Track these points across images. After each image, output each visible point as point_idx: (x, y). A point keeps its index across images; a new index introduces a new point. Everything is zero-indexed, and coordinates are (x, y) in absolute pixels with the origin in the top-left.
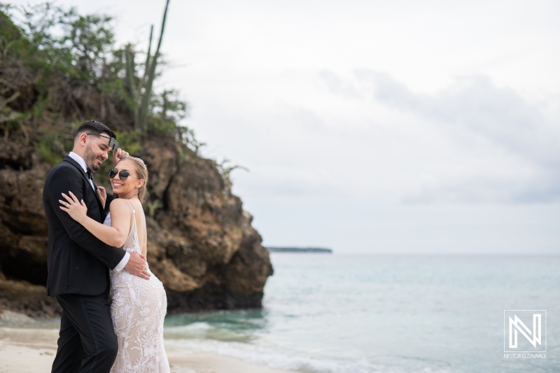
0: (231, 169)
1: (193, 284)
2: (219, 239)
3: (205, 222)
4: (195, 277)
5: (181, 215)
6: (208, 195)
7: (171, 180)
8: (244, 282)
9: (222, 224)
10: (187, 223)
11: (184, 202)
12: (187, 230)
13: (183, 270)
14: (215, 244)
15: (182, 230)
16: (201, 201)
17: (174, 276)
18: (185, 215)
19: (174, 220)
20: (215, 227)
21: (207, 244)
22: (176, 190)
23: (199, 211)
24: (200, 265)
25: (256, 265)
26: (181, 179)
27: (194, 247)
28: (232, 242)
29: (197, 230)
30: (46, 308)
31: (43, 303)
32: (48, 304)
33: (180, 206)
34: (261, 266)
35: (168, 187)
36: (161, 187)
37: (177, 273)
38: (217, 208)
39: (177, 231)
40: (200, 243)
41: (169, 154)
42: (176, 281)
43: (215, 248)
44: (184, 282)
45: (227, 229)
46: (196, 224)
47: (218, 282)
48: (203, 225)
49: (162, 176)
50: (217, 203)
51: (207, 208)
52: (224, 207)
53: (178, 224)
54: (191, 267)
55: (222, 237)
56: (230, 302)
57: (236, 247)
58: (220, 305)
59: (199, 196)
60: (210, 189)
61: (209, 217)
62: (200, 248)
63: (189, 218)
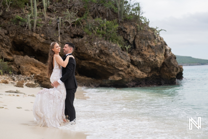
0: (160, 31)
1: (145, 75)
2: (154, 58)
3: (149, 52)
4: (146, 73)
5: (140, 50)
6: (149, 42)
7: (135, 37)
8: (167, 74)
9: (155, 53)
10: (142, 53)
11: (141, 45)
12: (142, 56)
13: (141, 71)
14: (152, 60)
15: (141, 56)
16: (147, 44)
17: (138, 73)
18: (141, 50)
19: (138, 52)
20: (153, 54)
21: (149, 60)
22: (137, 41)
23: (147, 48)
24: (148, 68)
25: (171, 68)
26: (138, 36)
27: (145, 62)
28: (160, 59)
29: (145, 55)
30: (91, 85)
31: (90, 83)
32: (92, 84)
33: (139, 47)
34: (173, 68)
35: (134, 40)
36: (131, 40)
37: (139, 72)
38: (153, 46)
39: (139, 56)
40: (147, 60)
41: (133, 27)
42: (139, 74)
43: (152, 61)
44: (142, 75)
45: (157, 54)
46: (145, 53)
47: (157, 75)
48: (148, 53)
49: (131, 36)
50: (153, 44)
51: (149, 47)
52: (156, 46)
53: (139, 53)
54: (144, 69)
55: (155, 57)
56: (163, 82)
57: (163, 61)
58: (159, 83)
59: (146, 42)
60: (150, 39)
61: (150, 50)
62: (147, 61)
63: (143, 51)
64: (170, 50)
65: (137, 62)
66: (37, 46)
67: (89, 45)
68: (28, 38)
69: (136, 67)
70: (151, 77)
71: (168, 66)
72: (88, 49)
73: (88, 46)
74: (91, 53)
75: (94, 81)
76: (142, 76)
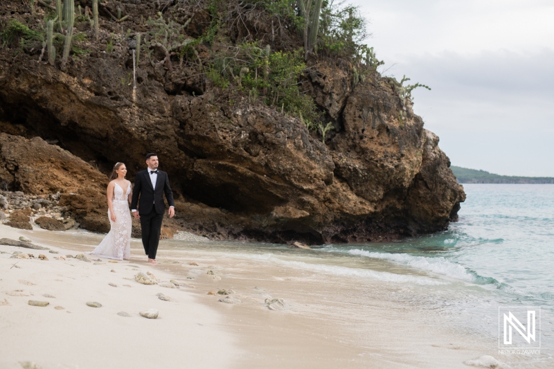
0: (412, 88)
1: (369, 208)
2: (396, 162)
3: (381, 144)
4: (372, 202)
5: (357, 137)
6: (385, 116)
7: (346, 102)
8: (426, 207)
9: (399, 146)
10: (363, 146)
11: (360, 124)
12: (362, 153)
13: (358, 195)
14: (391, 166)
15: (358, 153)
16: (378, 123)
17: (349, 200)
18: (361, 138)
19: (350, 143)
20: (392, 150)
21: (382, 166)
22: (350, 111)
23: (376, 133)
24: (377, 189)
25: (439, 190)
26: (354, 100)
27: (369, 170)
28: (411, 164)
29: (372, 152)
30: (219, 229)
31: (217, 224)
32: (222, 226)
33: (355, 128)
34: (445, 190)
35: (343, 109)
36: (334, 110)
37: (353, 197)
38: (393, 129)
39: (353, 154)
40: (376, 166)
41: (341, 74)
42: (351, 204)
43: (391, 170)
44: (360, 206)
45: (404, 152)
46: (372, 146)
47: (399, 207)
48: (378, 148)
49: (335, 96)
50: (395, 124)
51: (384, 129)
52: (401, 128)
53: (354, 147)
54: (367, 191)
55: (399, 159)
56: (413, 228)
57: (417, 171)
58: (402, 231)
59: (374, 117)
60: (387, 109)
61: (385, 138)
62: (376, 170)
63: (365, 139)
64: (436, 142)
65: (349, 169)
66: (68, 111)
67: (219, 116)
68: (43, 87)
69: (345, 184)
70: (383, 212)
71: (430, 186)
72: (217, 127)
73: (218, 120)
74: (224, 138)
75: (227, 219)
76: (360, 210)
